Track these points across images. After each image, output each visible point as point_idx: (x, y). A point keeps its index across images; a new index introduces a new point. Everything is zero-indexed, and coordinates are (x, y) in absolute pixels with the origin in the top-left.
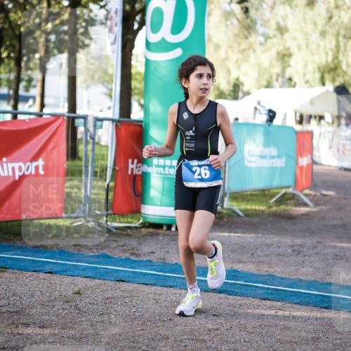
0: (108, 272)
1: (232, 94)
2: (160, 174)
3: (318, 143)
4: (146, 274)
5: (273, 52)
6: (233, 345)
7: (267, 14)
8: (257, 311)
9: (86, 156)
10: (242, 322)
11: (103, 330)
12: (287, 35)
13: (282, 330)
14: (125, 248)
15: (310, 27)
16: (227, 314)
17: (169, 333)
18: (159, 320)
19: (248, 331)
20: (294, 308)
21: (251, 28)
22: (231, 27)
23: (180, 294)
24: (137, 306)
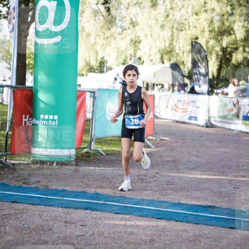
0: (5, 196)
1: (99, 68)
2: (46, 125)
3: (159, 104)
4: (33, 197)
5: (128, 39)
6: (94, 246)
7: (124, 12)
8: (112, 222)
10: (101, 230)
12: (137, 27)
13: (129, 234)
14: (19, 178)
15: (153, 22)
16: (90, 224)
17: (48, 239)
18: (42, 229)
19: (105, 236)
20: (138, 219)
21: (112, 22)
22: (98, 21)
23: (58, 211)
24: (26, 220)
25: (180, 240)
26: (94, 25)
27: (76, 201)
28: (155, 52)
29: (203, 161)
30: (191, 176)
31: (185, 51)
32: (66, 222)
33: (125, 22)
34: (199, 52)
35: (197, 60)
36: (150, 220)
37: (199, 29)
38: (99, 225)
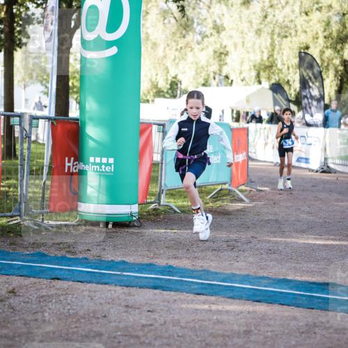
0: (43, 270)
1: (170, 91)
2: (97, 171)
3: (254, 141)
5: (211, 49)
7: (204, 12)
8: (191, 306)
9: (22, 154)
10: (176, 318)
12: (223, 33)
13: (215, 324)
14: (61, 246)
15: (245, 25)
16: (161, 310)
17: (103, 330)
18: (94, 317)
19: (181, 326)
20: (227, 302)
21: (188, 27)
22: (168, 25)
23: (115, 291)
24: (72, 303)
25: (287, 331)
26: (163, 30)
27: (140, 277)
28: (248, 68)
29: (318, 221)
30: (301, 241)
31: (290, 65)
32: (127, 306)
33: (206, 27)
34: (311, 67)
35: (307, 78)
36: (245, 303)
37: (310, 35)
38: (173, 310)
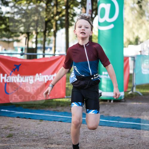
10: (143, 141)
11: (84, 145)
16: (137, 138)
18: (108, 141)
19: (146, 145)
23: (116, 130)
24: (98, 135)
32: (122, 136)
